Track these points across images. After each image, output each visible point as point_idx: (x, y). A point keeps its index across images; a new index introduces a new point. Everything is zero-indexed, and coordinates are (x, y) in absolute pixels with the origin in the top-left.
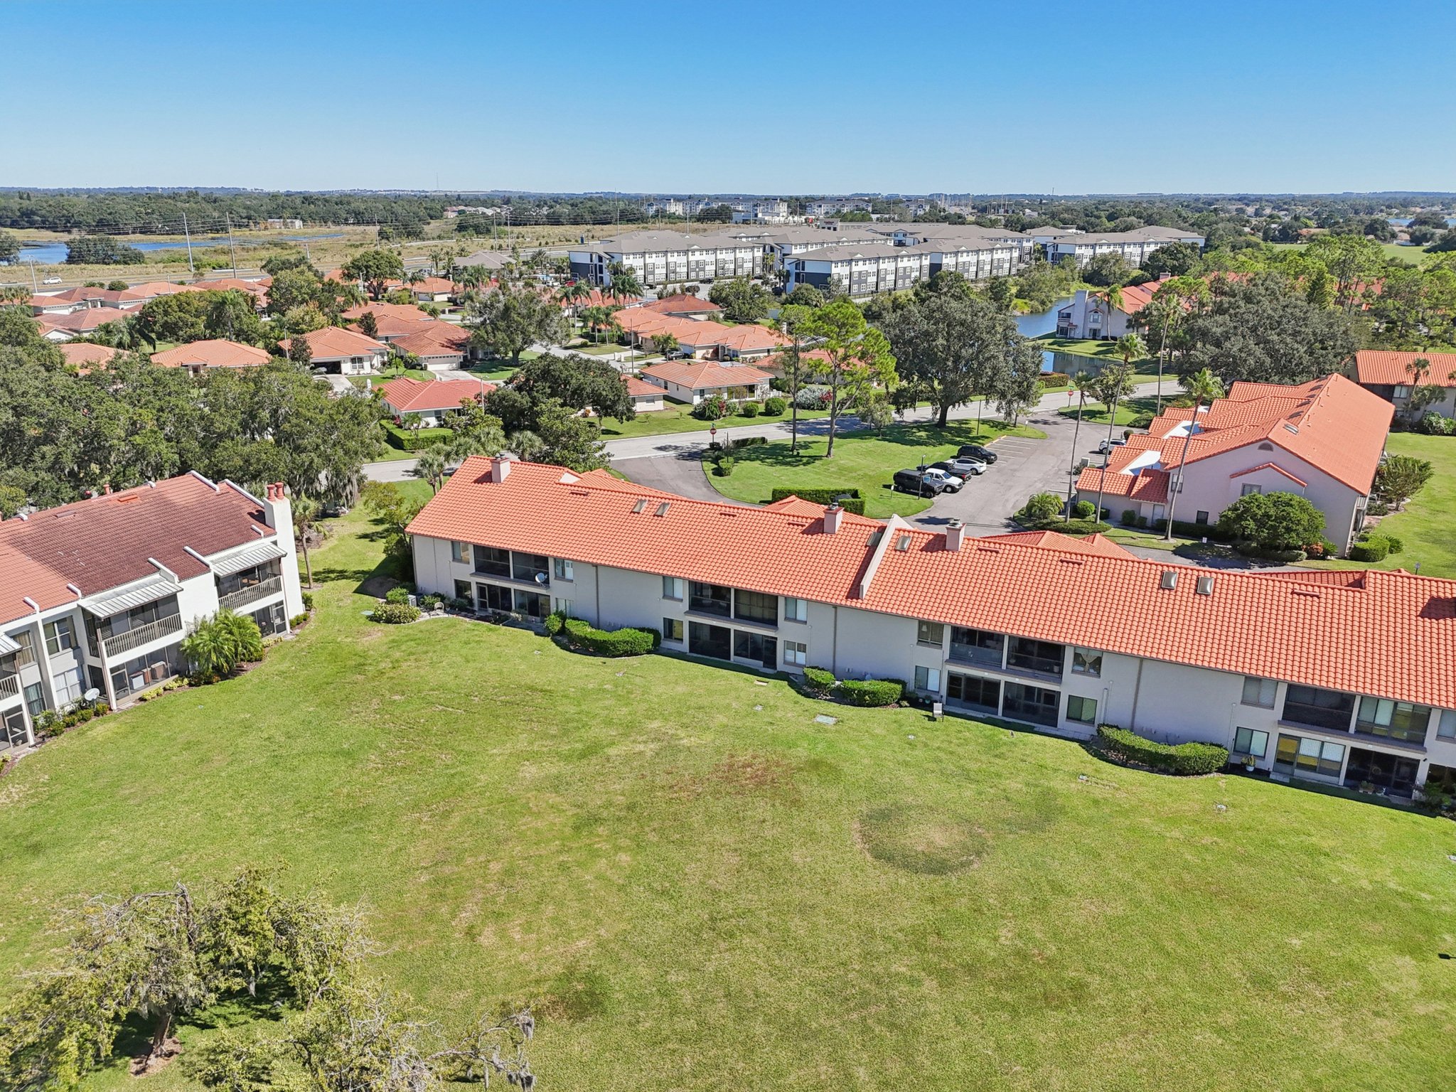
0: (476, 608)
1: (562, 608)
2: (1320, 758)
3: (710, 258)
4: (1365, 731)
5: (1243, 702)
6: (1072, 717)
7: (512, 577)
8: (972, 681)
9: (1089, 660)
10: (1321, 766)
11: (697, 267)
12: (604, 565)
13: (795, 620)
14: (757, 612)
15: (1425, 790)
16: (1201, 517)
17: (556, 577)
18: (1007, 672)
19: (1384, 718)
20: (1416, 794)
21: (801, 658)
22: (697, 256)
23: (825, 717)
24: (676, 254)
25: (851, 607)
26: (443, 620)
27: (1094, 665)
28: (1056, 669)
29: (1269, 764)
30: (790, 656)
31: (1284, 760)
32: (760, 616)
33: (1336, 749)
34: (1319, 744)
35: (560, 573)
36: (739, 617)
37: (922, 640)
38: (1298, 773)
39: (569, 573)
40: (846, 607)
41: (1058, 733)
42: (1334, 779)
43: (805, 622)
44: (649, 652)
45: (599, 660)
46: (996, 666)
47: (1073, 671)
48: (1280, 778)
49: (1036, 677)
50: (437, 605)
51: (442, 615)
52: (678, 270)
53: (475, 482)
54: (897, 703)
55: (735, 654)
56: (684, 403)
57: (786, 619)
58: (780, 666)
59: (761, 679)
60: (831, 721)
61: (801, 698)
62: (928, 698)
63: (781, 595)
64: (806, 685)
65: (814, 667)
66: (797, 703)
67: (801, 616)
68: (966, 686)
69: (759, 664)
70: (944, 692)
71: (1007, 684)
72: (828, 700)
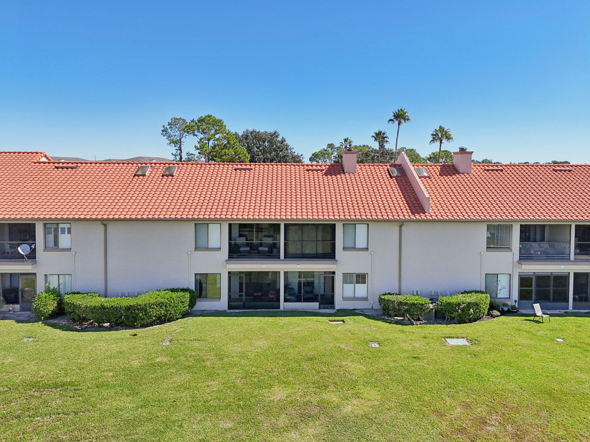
1: (54, 284)
8: (543, 279)
12: (114, 220)
13: (354, 249)
14: (309, 247)
17: (46, 248)
18: (576, 261)
21: (361, 290)
23: (455, 340)
25: (418, 221)
30: (349, 290)
32: (313, 252)
35: (51, 243)
36: (289, 256)
37: (491, 245)
39: (65, 240)
40: (411, 221)
43: (367, 249)
44: (185, 315)
45: (127, 333)
54: (488, 314)
55: (286, 300)
57: (344, 249)
58: (339, 303)
59: (331, 318)
60: (462, 342)
61: (400, 327)
62: (505, 305)
63: (340, 220)
64: (384, 314)
65: (389, 294)
66: (403, 332)
67: (361, 243)
68: (537, 285)
69: (315, 305)
70: (515, 296)
71: (577, 275)
72: (425, 323)
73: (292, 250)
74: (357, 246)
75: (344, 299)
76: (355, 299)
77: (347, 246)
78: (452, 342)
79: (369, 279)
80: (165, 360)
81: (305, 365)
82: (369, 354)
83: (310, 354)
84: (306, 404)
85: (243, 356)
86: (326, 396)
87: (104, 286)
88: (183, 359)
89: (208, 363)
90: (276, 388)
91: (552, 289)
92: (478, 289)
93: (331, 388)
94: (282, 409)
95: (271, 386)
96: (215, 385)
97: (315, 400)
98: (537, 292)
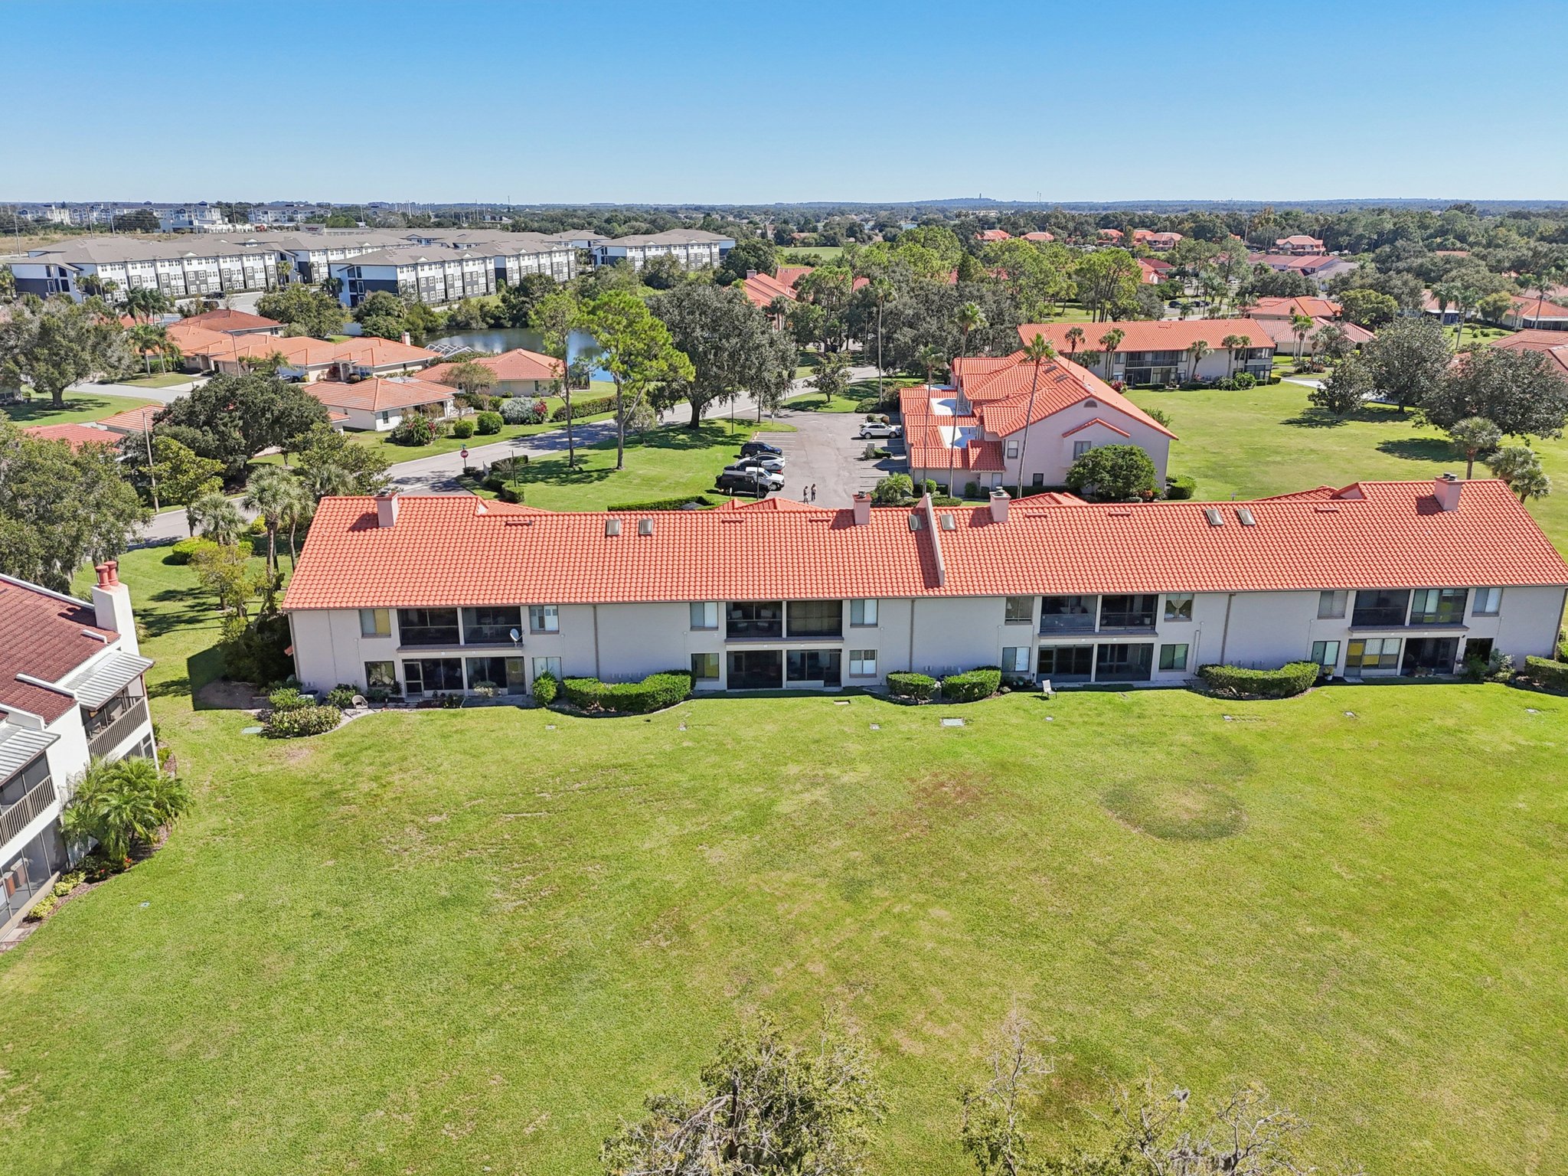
0: (404, 695)
1: (547, 668)
2: (1381, 655)
3: (211, 267)
4: (1418, 622)
5: (1319, 617)
6: (1168, 666)
7: (462, 642)
8: (1064, 651)
9: (1179, 606)
10: (1384, 661)
11: (197, 279)
12: (604, 603)
13: (862, 625)
14: (814, 624)
15: (1465, 662)
16: (1037, 480)
17: (533, 631)
18: (1101, 633)
19: (1431, 606)
20: (1457, 667)
21: (869, 666)
22: (194, 266)
23: (952, 720)
24: (167, 264)
25: (930, 597)
26: (367, 720)
27: (1183, 609)
28: (1147, 621)
29: (1339, 672)
30: (856, 667)
31: (1354, 663)
32: (819, 629)
33: (1392, 642)
34: (1380, 641)
35: (539, 625)
36: (793, 634)
37: (1010, 618)
38: (1364, 672)
39: (551, 622)
40: (923, 597)
41: (1152, 685)
42: (1394, 670)
43: (876, 625)
44: (687, 698)
46: (1088, 629)
47: (1166, 620)
48: (1353, 680)
49: (1131, 633)
50: (355, 699)
51: (364, 712)
52: (173, 283)
53: (353, 529)
54: (997, 691)
55: (789, 679)
56: (364, 430)
57: (852, 625)
58: (846, 681)
59: (837, 698)
60: (958, 722)
61: (903, 707)
62: (1021, 679)
63: (847, 598)
64: (891, 693)
65: (898, 672)
66: (905, 713)
67: (869, 618)
68: (1058, 658)
69: (819, 684)
70: (1034, 669)
71: (1100, 646)
72: (930, 703)
73: (795, 626)
74: (866, 622)
75: (851, 676)
76: (863, 676)
77: (854, 622)
78: (947, 723)
79: (878, 655)
80: (690, 744)
81: (813, 747)
82: (868, 736)
83: (817, 736)
84: (814, 776)
85: (756, 739)
86: (829, 770)
87: (595, 668)
88: (705, 743)
89: (729, 747)
90: (790, 766)
91: (1073, 661)
92: (993, 664)
93: (834, 765)
94: (797, 779)
95: (786, 764)
96: (741, 764)
97: (821, 773)
98: (1058, 664)
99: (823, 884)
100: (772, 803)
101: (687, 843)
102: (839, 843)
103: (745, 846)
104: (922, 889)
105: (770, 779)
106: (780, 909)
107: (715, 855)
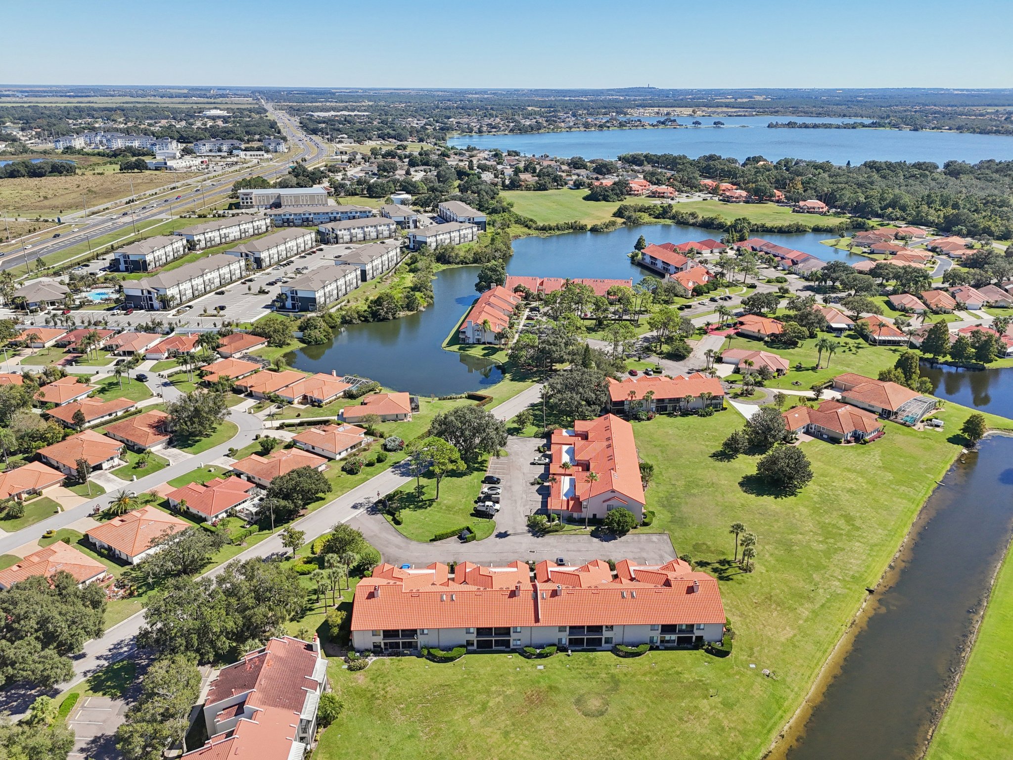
0: (384, 652)
1: (424, 645)
4: (680, 632)
5: (652, 631)
6: (606, 644)
7: (400, 637)
8: (576, 639)
9: (609, 628)
10: (671, 643)
14: (502, 633)
15: (694, 643)
16: (594, 516)
17: (420, 634)
18: (586, 635)
19: (684, 627)
23: (540, 666)
25: (537, 626)
26: (375, 663)
27: (611, 629)
28: (600, 632)
29: (658, 644)
30: (515, 643)
31: (662, 643)
33: (673, 637)
34: (670, 637)
36: (496, 636)
37: (560, 631)
38: (665, 646)
40: (535, 626)
41: (601, 650)
42: (674, 646)
43: (520, 633)
44: (465, 654)
46: (583, 634)
47: (606, 631)
48: (661, 649)
49: (596, 635)
51: (373, 657)
54: (556, 652)
55: (495, 648)
57: (513, 632)
59: (509, 654)
61: (527, 659)
62: (563, 648)
63: (512, 627)
65: (527, 646)
69: (504, 649)
70: (567, 644)
72: (535, 658)
73: (497, 634)
75: (513, 645)
76: (517, 645)
79: (520, 641)
80: (466, 676)
81: (500, 678)
83: (501, 673)
85: (484, 674)
86: (504, 689)
88: (470, 676)
89: (477, 677)
91: (579, 643)
92: (555, 645)
93: (505, 686)
94: (495, 692)
97: (501, 690)
98: (574, 643)
99: (499, 732)
100: (488, 702)
101: (466, 717)
102: (503, 718)
103: (480, 719)
104: (523, 734)
105: (488, 692)
106: (488, 740)
107: (473, 721)
